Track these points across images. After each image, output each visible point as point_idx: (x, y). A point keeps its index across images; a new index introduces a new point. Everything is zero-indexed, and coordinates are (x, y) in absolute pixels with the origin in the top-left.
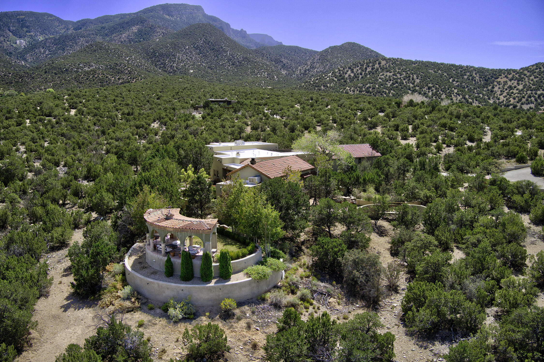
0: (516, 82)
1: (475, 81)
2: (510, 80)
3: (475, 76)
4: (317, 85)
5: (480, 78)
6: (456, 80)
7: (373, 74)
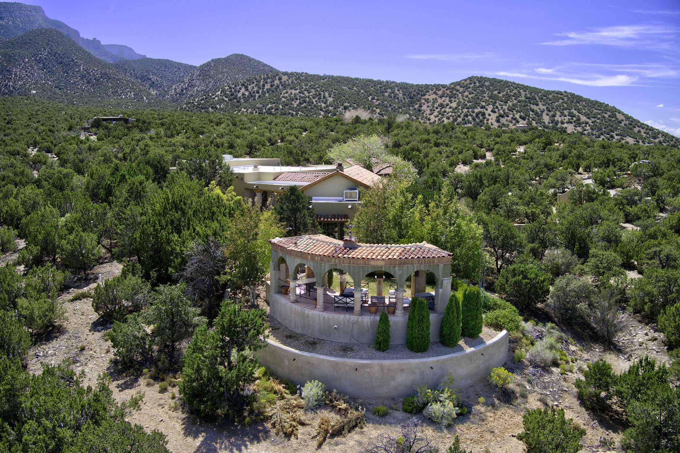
0: (448, 99)
1: (398, 99)
2: (441, 97)
3: (398, 92)
4: (204, 106)
5: (404, 95)
6: (376, 98)
7: (273, 92)
